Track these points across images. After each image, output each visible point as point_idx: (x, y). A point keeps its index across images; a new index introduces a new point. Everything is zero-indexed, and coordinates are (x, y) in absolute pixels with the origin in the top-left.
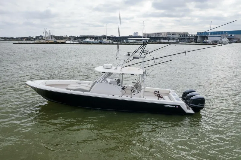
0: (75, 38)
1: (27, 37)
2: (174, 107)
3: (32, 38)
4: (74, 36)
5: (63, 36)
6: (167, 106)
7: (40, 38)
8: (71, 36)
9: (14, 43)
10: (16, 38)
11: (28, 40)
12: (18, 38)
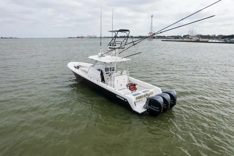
0: (224, 37)
1: (176, 36)
2: (123, 99)
3: (180, 37)
4: (224, 35)
5: (211, 35)
6: (118, 97)
7: (187, 37)
8: (221, 35)
9: (162, 41)
10: (167, 37)
11: (176, 38)
12: (169, 36)
